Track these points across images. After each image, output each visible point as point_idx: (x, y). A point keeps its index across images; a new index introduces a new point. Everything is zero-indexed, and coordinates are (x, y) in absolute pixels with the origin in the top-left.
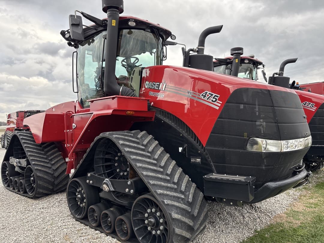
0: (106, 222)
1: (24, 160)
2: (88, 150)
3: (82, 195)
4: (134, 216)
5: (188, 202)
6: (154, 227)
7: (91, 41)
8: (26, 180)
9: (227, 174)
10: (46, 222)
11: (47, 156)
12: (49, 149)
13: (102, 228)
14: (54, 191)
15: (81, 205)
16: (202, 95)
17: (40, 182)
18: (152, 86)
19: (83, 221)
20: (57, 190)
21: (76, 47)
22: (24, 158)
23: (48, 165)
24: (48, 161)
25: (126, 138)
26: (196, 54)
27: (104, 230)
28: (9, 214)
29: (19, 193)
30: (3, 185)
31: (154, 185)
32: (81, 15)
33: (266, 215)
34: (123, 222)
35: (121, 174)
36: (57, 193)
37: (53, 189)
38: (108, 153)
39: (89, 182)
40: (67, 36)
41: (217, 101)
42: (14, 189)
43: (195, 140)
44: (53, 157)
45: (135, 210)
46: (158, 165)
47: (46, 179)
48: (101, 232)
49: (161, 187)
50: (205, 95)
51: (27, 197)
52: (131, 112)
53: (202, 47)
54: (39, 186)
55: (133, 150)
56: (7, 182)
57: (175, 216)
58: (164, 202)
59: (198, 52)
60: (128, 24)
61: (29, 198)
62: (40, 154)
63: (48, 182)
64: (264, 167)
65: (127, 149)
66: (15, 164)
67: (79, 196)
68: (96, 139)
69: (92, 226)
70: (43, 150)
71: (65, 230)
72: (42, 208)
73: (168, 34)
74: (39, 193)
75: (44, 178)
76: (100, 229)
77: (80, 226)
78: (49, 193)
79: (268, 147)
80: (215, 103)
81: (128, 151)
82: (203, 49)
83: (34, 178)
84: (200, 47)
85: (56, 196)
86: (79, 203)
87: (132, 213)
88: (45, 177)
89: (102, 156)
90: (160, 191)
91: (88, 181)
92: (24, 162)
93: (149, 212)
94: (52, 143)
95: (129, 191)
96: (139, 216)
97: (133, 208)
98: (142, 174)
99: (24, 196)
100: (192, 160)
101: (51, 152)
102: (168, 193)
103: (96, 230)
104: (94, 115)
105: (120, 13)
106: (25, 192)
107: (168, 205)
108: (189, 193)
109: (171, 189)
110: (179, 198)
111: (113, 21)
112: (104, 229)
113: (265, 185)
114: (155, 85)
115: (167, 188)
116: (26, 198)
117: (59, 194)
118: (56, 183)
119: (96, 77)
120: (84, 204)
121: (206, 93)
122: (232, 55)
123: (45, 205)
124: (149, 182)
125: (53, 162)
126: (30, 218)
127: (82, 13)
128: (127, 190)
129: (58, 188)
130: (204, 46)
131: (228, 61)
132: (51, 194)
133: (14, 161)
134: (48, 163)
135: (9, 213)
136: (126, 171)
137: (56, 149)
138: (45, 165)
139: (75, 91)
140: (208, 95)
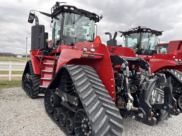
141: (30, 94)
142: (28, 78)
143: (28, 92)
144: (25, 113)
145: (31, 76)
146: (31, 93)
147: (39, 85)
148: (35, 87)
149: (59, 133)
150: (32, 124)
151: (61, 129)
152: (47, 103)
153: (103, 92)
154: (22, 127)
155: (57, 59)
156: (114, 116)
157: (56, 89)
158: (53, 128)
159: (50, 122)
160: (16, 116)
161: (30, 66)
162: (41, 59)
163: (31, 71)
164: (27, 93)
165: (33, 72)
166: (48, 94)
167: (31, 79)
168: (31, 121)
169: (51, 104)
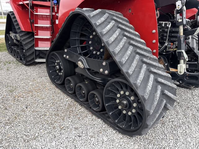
141: (21, 59)
142: (13, 38)
143: (17, 57)
144: (23, 86)
145: (17, 35)
146: (23, 59)
147: (33, 46)
148: (27, 49)
149: (80, 111)
150: (38, 101)
151: (81, 105)
152: (51, 71)
153: (145, 50)
154: (24, 107)
155: (54, 6)
156: (168, 86)
157: (64, 50)
158: (69, 104)
159: (62, 97)
160: (11, 91)
161: (14, 20)
162: (29, 8)
163: (17, 27)
164: (16, 59)
165: (19, 28)
166: (50, 59)
167: (19, 39)
168: (35, 97)
169: (57, 72)
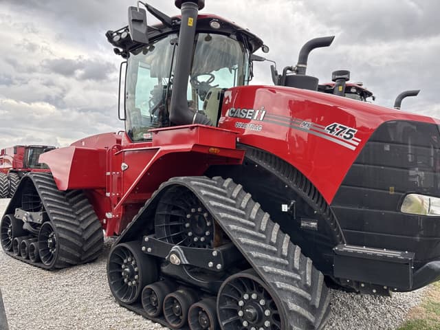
0: (171, 310)
1: (40, 213)
2: (148, 202)
3: (132, 269)
4: (221, 304)
5: (306, 285)
6: (255, 322)
7: (148, 48)
8: (40, 243)
9: (367, 246)
10: (76, 307)
11: (73, 209)
12: (76, 200)
13: (165, 318)
14: (81, 261)
15: (129, 284)
16: (328, 129)
17: (63, 247)
18: (241, 114)
19: (132, 307)
20: (85, 259)
21: (125, 55)
22: (37, 210)
23: (74, 223)
24: (74, 217)
25: (209, 186)
26: (295, 74)
27: (168, 323)
28: (17, 292)
29: (28, 261)
30: (2, 249)
31: (258, 258)
32: (145, 9)
33: (396, 307)
34: (200, 313)
35: (195, 239)
36: (85, 264)
37: (79, 258)
38: (175, 208)
39: (146, 250)
40: (116, 38)
41: (354, 138)
42: (20, 255)
43: (309, 195)
44: (81, 210)
45: (223, 294)
46: (257, 228)
47: (72, 242)
48: (163, 326)
49: (268, 262)
50: (334, 128)
51: (40, 267)
52: (216, 149)
53: (304, 66)
54: (60, 252)
55: (221, 205)
56: (9, 244)
57: (294, 307)
58: (275, 285)
59: (297, 71)
60: (209, 25)
61: (44, 269)
62: (63, 205)
63: (74, 246)
64: (418, 238)
65: (214, 203)
66: (24, 219)
67: (127, 270)
68: (162, 186)
69: (149, 316)
70: (67, 201)
71: (108, 320)
72: (66, 285)
73: (258, 43)
74: (60, 263)
75: (69, 241)
76: (162, 322)
77: (128, 315)
78: (75, 263)
79: (432, 208)
80: (350, 141)
81: (215, 207)
82: (305, 68)
83: (53, 240)
84: (300, 66)
85: (84, 269)
86: (125, 280)
87: (218, 300)
88: (71, 239)
89: (166, 212)
90: (268, 268)
91: (144, 248)
92: (38, 217)
93: (245, 298)
94: (79, 191)
95: (215, 265)
96: (228, 305)
97: (220, 291)
98: (239, 241)
99: (35, 266)
100: (302, 224)
101: (78, 204)
102: (279, 271)
103: (155, 322)
104: (161, 152)
105: (199, 9)
106: (38, 260)
107: (281, 289)
108: (305, 273)
109: (281, 265)
110: (293, 279)
111: (190, 19)
112: (168, 321)
113: (427, 265)
114: (246, 113)
115: (275, 264)
116: (39, 270)
117: (89, 265)
118: (85, 248)
119: (152, 99)
120: (134, 282)
121: (335, 126)
122: (333, 80)
123: (69, 280)
124: (250, 255)
125: (82, 219)
126: (50, 300)
127: (147, 6)
128: (211, 264)
129: (87, 256)
130: (306, 64)
131: (328, 88)
132: (76, 265)
133: (22, 214)
134: (74, 219)
135: (18, 290)
136: (204, 235)
137: (86, 200)
138: (72, 222)
139: (121, 118)
140: (338, 129)
